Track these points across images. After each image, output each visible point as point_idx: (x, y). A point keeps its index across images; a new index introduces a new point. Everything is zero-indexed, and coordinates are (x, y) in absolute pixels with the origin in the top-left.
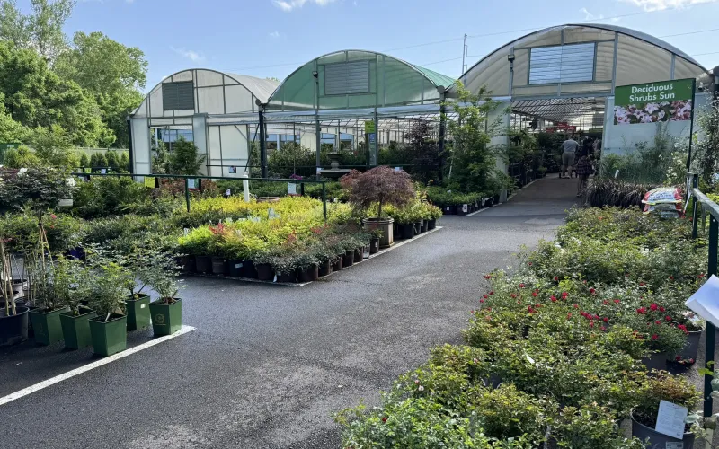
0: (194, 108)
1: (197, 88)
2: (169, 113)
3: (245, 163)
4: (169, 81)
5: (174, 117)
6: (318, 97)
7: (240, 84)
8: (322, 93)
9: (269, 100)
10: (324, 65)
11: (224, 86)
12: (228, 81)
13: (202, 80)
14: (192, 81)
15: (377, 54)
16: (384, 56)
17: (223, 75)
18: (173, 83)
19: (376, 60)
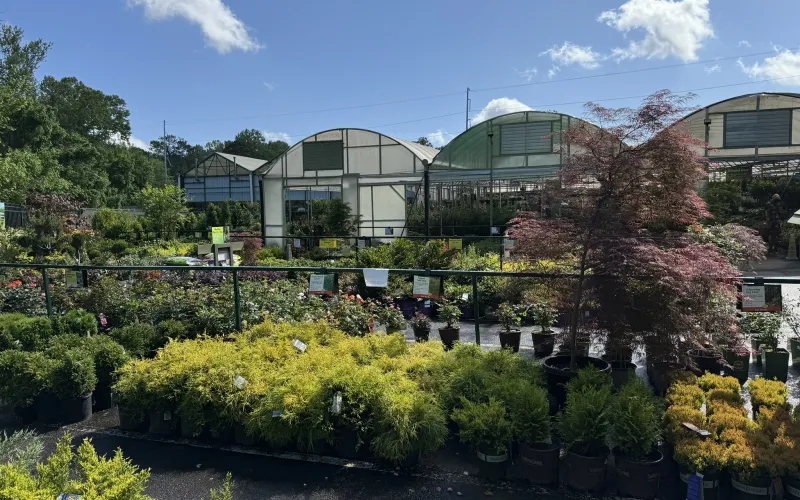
0: (342, 168)
1: (347, 148)
2: (310, 174)
3: (403, 224)
4: (313, 139)
5: (317, 178)
6: (492, 157)
7: (399, 144)
8: (496, 153)
9: (434, 159)
10: (500, 126)
11: (380, 146)
12: (385, 141)
13: (354, 139)
14: (342, 141)
15: (561, 115)
16: (569, 117)
17: (380, 135)
18: (316, 142)
19: (560, 120)
